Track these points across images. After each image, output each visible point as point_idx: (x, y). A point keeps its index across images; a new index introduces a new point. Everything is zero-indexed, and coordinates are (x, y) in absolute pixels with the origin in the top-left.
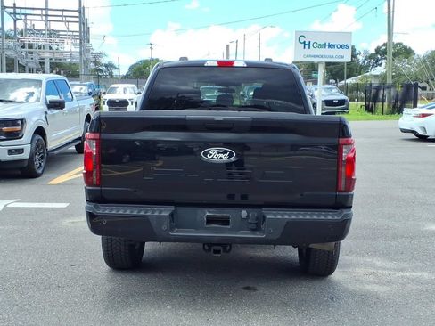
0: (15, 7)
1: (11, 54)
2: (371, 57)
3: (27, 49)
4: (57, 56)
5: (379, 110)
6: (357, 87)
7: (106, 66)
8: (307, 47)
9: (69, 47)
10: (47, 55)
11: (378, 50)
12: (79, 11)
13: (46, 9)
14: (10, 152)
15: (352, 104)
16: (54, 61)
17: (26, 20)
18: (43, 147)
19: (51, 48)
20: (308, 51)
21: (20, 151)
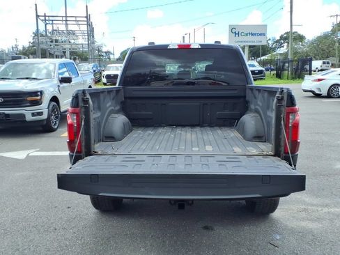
0: (45, 16)
1: (44, 46)
2: (277, 41)
3: (54, 43)
4: (74, 46)
5: (286, 77)
6: (270, 62)
7: (106, 53)
8: (237, 35)
9: (82, 41)
10: (67, 46)
11: (281, 37)
12: (86, 17)
13: (66, 17)
14: (33, 115)
15: (267, 73)
16: (72, 50)
17: (52, 24)
18: (57, 110)
19: (70, 42)
20: (237, 38)
21: (41, 114)
